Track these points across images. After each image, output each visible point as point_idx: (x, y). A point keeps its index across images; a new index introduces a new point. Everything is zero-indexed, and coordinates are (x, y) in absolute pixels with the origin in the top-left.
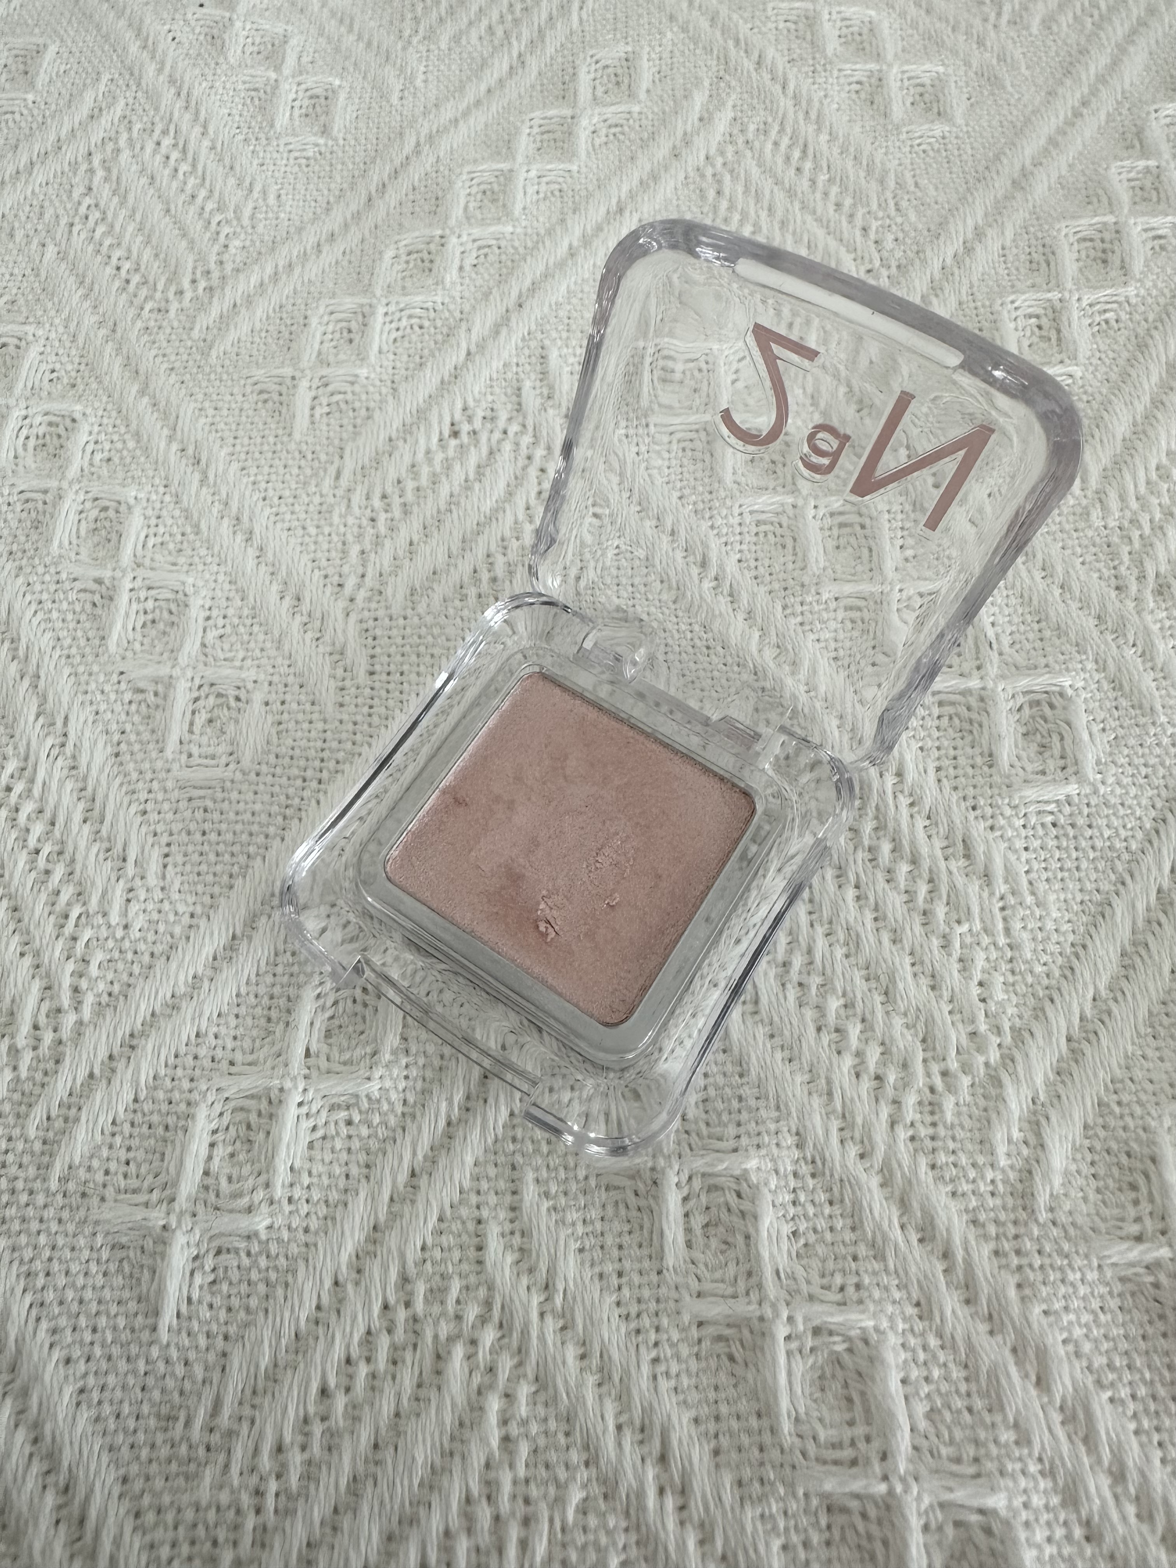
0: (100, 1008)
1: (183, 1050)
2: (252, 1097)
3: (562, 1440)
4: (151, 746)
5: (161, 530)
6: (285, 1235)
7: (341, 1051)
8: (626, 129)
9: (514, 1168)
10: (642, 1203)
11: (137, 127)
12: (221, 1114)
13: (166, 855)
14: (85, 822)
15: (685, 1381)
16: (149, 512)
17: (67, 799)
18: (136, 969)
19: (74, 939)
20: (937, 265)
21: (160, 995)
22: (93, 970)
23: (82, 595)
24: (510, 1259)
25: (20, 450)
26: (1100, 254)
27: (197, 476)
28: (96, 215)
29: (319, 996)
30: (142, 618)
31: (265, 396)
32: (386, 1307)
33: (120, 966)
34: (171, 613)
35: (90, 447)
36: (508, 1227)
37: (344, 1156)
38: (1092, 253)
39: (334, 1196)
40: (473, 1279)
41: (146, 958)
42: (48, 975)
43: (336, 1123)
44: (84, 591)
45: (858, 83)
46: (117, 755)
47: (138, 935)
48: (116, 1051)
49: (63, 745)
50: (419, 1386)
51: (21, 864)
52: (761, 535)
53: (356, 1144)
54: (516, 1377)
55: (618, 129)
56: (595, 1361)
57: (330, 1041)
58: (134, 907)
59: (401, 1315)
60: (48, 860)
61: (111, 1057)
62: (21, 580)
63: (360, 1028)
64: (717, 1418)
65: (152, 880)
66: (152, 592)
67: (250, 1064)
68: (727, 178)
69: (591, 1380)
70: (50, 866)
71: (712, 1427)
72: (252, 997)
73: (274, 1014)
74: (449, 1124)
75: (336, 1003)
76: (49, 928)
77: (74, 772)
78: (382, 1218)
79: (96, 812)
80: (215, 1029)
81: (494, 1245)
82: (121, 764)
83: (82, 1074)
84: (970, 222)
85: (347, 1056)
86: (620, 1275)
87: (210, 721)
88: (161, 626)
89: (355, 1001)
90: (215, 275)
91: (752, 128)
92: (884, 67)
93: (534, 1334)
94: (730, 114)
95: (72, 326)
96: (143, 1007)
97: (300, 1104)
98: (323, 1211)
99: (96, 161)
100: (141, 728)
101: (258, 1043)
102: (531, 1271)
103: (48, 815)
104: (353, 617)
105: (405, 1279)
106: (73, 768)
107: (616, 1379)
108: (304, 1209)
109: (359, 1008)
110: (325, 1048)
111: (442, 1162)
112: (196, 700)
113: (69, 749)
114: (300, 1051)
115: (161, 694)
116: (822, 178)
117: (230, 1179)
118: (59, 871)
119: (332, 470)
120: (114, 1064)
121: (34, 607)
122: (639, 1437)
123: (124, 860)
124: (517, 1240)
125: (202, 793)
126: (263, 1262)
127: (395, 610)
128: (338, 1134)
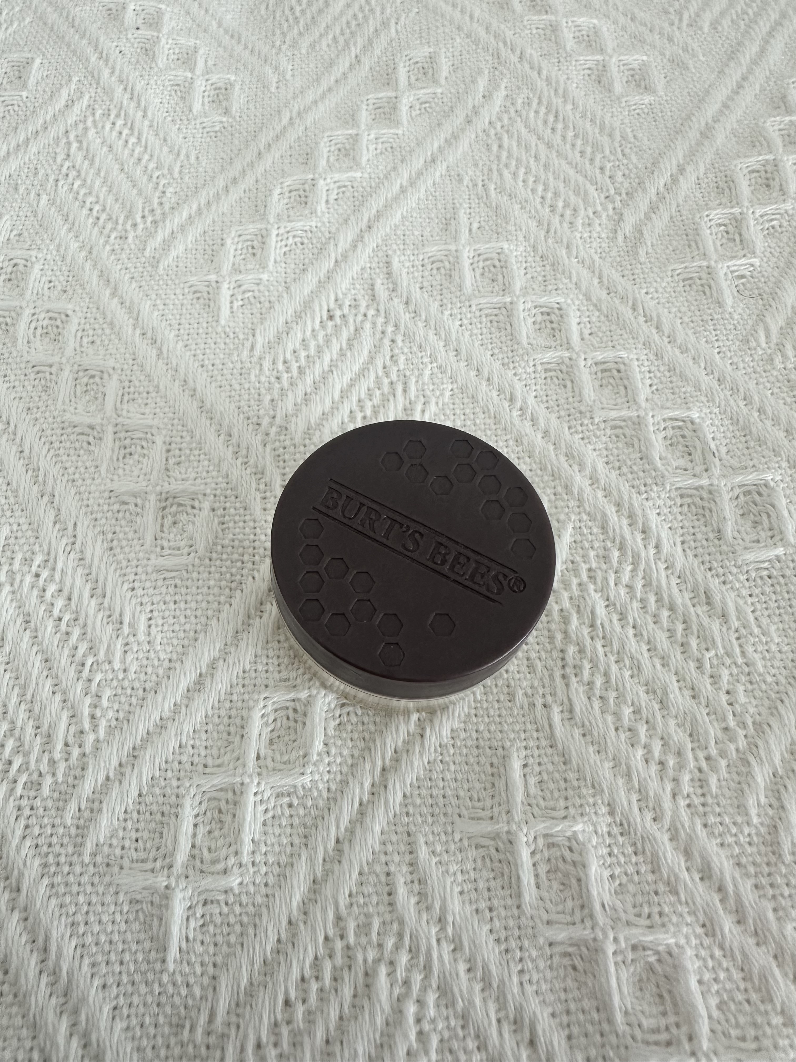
0: (110, 730)
1: (171, 758)
2: (221, 790)
3: (460, 1033)
4: (135, 542)
5: (132, 389)
6: (252, 889)
7: (282, 755)
8: (433, 105)
9: (409, 834)
10: (502, 857)
11: (99, 112)
12: (201, 803)
13: (150, 619)
14: (92, 597)
15: (544, 987)
16: (124, 377)
17: (79, 582)
18: (134, 700)
19: (89, 680)
20: (653, 191)
21: (152, 718)
22: (105, 703)
23: (80, 437)
24: (413, 900)
25: (31, 337)
26: (765, 181)
27: (155, 352)
28: (73, 174)
29: (263, 716)
30: (123, 452)
31: (198, 295)
32: (326, 938)
33: (123, 699)
34: (143, 447)
35: (79, 334)
36: (409, 877)
37: (289, 830)
38: (759, 180)
39: (284, 859)
40: (388, 917)
41: (141, 692)
42: (72, 707)
43: (281, 806)
44: (82, 434)
45: (589, 69)
46: (111, 549)
47: (134, 676)
48: (124, 760)
49: (74, 543)
50: (355, 996)
51: (49, 629)
52: (549, 379)
53: (296, 821)
54: (424, 989)
55: (427, 105)
56: (479, 974)
57: (273, 747)
58: (130, 657)
59: (339, 945)
60: (68, 626)
61: (120, 765)
62: (37, 427)
63: (293, 737)
64: (568, 1012)
65: (142, 637)
66: (129, 434)
67: (219, 766)
68: (505, 136)
69: (477, 987)
70: (70, 629)
71: (565, 1019)
72: (216, 717)
73: (232, 729)
74: (360, 804)
75: (275, 720)
76: (72, 674)
77: (82, 562)
78: (319, 874)
79: (99, 591)
80: (192, 742)
81: (401, 891)
82: (115, 555)
83: (101, 778)
84: (674, 162)
85: (285, 758)
86: (491, 910)
87: (175, 523)
88: (136, 457)
89: (288, 718)
90: (158, 212)
91: (520, 101)
92: (607, 58)
93: (435, 955)
94: (504, 93)
95: (62, 249)
96: (141, 727)
97: (256, 794)
98: (276, 870)
99: (72, 136)
100: (127, 529)
101: (222, 751)
102: (428, 909)
103: (66, 593)
104: (268, 447)
105: (339, 918)
106: (81, 559)
107: (495, 986)
108: (264, 869)
109: (292, 724)
110: (270, 753)
111: (358, 831)
112: (164, 508)
113: (78, 546)
114: (253, 756)
115: (140, 505)
116: (570, 134)
117: (210, 849)
118: (76, 633)
119: (248, 345)
120: (123, 770)
121: (47, 446)
122: (513, 1028)
123: (121, 623)
124: (416, 887)
125: (173, 574)
126: (237, 909)
127: (297, 440)
128: (283, 814)
